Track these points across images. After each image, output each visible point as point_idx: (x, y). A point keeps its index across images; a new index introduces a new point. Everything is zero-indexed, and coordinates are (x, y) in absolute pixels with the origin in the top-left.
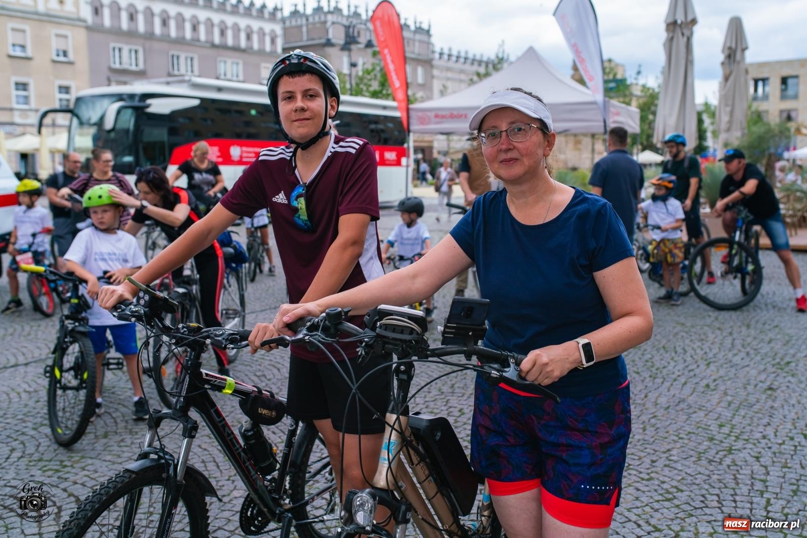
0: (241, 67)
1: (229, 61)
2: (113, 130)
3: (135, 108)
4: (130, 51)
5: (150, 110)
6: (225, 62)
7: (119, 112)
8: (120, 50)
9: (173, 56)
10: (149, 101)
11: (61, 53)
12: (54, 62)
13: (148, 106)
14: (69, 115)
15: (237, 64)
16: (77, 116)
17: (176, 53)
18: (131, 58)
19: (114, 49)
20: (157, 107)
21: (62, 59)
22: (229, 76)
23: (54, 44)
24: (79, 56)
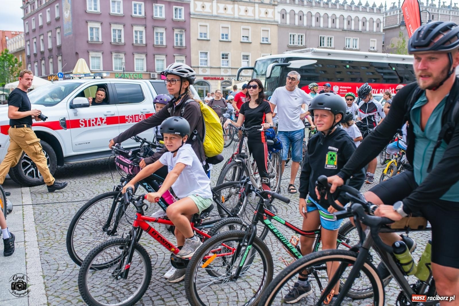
0: (358, 41)
1: (352, 39)
2: (270, 77)
3: (282, 66)
4: (299, 36)
5: (291, 66)
6: (349, 39)
7: (273, 68)
8: (293, 36)
9: (321, 37)
10: (290, 62)
11: (265, 40)
12: (261, 44)
14: (252, 70)
15: (356, 40)
16: (256, 71)
17: (322, 36)
18: (299, 39)
19: (291, 35)
20: (294, 64)
21: (265, 42)
22: (351, 47)
23: (262, 35)
24: (274, 40)
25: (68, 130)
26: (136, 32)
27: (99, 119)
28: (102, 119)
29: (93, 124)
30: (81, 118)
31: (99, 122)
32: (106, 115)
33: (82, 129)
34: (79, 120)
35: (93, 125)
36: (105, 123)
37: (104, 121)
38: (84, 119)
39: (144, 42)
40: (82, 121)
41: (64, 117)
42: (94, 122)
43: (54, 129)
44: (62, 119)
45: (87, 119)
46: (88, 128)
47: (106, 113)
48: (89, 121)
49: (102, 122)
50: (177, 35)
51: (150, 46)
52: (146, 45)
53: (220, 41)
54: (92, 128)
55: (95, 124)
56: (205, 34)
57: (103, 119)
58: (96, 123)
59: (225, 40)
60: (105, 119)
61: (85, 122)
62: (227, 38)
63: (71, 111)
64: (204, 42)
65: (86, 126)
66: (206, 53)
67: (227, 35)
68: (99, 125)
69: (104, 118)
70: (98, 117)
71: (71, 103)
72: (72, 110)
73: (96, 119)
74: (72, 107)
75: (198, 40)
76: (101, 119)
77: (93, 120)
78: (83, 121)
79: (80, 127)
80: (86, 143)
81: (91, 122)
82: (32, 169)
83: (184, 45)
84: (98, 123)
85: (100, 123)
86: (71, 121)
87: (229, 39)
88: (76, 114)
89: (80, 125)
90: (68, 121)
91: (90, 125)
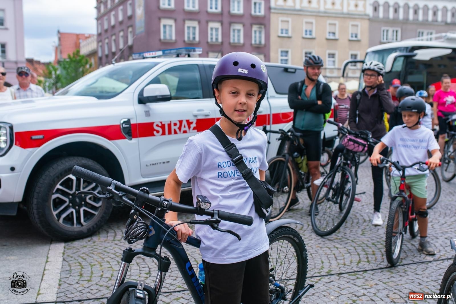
2: (390, 72)
3: (406, 57)
4: (393, 31)
5: (417, 58)
7: (395, 59)
8: (387, 31)
9: (419, 33)
10: (416, 52)
11: (354, 36)
12: (350, 41)
13: (415, 55)
17: (421, 30)
18: (393, 35)
19: (384, 31)
20: (422, 55)
21: (354, 39)
23: (351, 30)
24: (364, 36)
25: (134, 140)
26: (212, 29)
27: (185, 123)
28: (189, 123)
29: (175, 130)
30: (156, 120)
31: (185, 127)
32: (196, 116)
33: (158, 138)
34: (152, 124)
35: (176, 132)
36: (194, 129)
37: (193, 125)
38: (161, 122)
39: (220, 40)
40: (157, 126)
41: (129, 117)
42: (176, 128)
43: (110, 139)
44: (124, 122)
45: (166, 122)
46: (167, 137)
47: (196, 113)
48: (169, 125)
49: (189, 127)
50: (255, 32)
51: (226, 45)
52: (222, 43)
53: (304, 38)
54: (173, 136)
55: (178, 131)
56: (287, 30)
57: (192, 123)
58: (180, 128)
59: (308, 36)
60: (195, 122)
61: (163, 127)
62: (310, 35)
63: (141, 108)
64: (286, 39)
65: (164, 133)
66: (287, 52)
67: (311, 31)
68: (185, 132)
69: (194, 120)
70: (184, 119)
71: (141, 93)
72: (141, 106)
73: (181, 122)
74: (142, 100)
75: (279, 37)
76: (188, 121)
77: (175, 124)
78: (160, 125)
79: (153, 135)
80: (164, 163)
81: (173, 127)
82: (72, 210)
83: (263, 42)
84: (183, 129)
85: (187, 129)
86: (140, 125)
87: (314, 35)
88: (148, 113)
89: (155, 133)
90: (135, 125)
91: (170, 133)
